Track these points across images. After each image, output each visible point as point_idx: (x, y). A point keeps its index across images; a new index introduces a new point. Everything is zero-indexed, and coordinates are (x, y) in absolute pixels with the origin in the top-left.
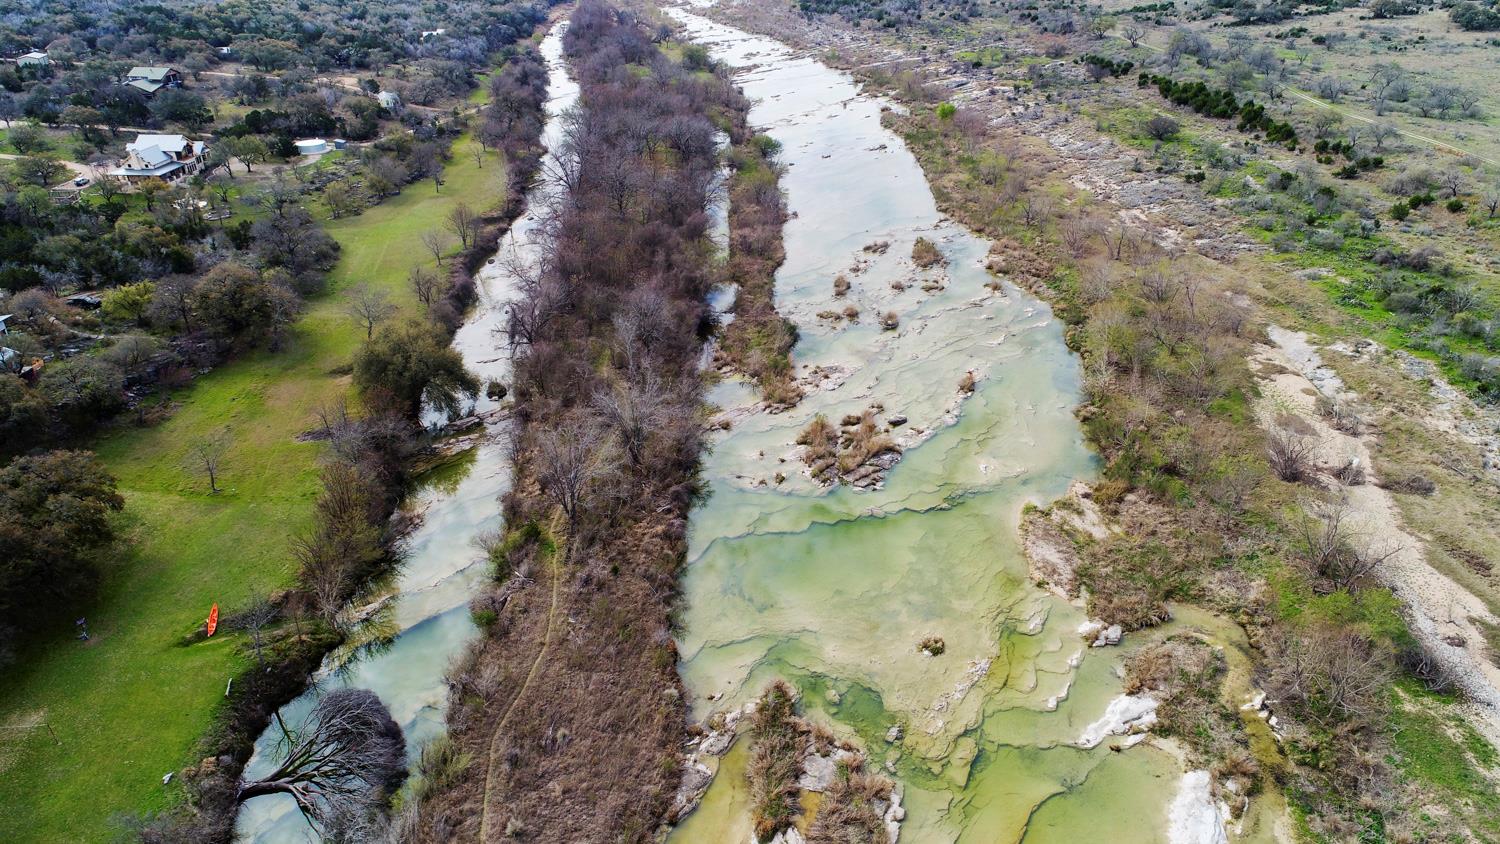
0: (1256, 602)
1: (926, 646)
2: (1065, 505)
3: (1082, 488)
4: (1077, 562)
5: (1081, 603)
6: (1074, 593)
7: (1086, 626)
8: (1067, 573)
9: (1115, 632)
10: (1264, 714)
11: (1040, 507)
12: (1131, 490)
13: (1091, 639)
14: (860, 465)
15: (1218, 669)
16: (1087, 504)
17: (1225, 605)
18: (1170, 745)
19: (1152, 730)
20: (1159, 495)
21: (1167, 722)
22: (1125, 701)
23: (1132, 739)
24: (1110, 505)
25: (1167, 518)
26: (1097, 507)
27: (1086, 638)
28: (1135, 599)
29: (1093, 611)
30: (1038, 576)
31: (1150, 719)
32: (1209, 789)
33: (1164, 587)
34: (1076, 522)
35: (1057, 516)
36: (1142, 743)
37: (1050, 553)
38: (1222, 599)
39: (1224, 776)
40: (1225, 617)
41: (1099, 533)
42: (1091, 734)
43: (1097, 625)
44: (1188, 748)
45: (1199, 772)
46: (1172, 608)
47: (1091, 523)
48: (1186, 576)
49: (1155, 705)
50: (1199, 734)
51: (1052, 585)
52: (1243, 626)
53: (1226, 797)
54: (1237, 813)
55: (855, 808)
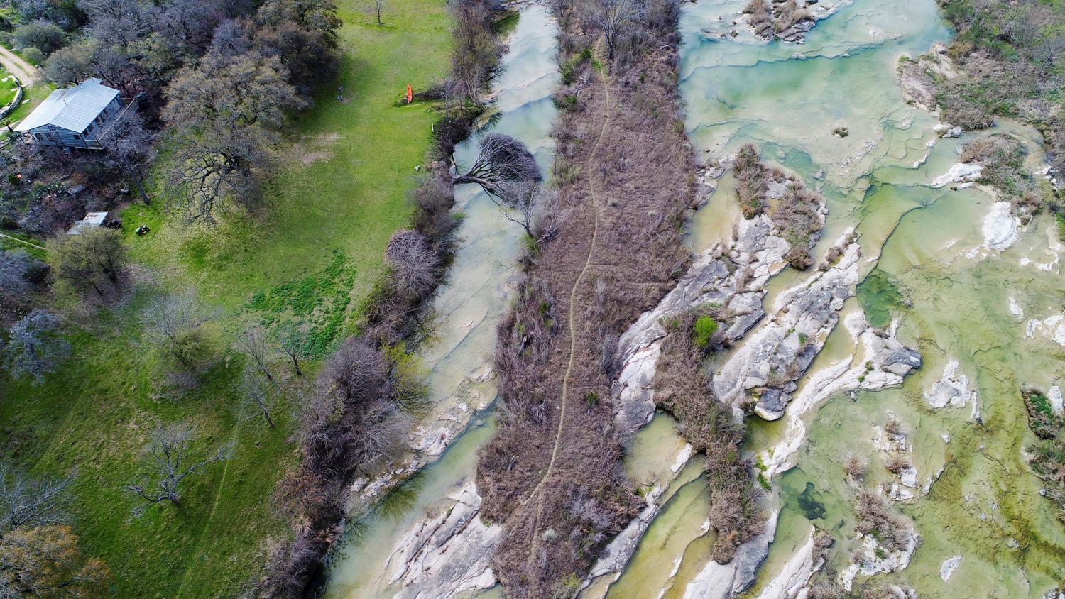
0: (1054, 119)
1: (837, 132)
2: (928, 58)
3: (939, 48)
4: (935, 91)
5: (936, 114)
6: (932, 108)
7: (939, 127)
8: (928, 97)
9: (957, 130)
10: (1049, 177)
11: (911, 58)
12: (975, 50)
13: (941, 134)
14: (788, 28)
15: (1022, 152)
16: (944, 57)
17: (1032, 119)
18: (988, 189)
19: (977, 181)
20: (995, 53)
21: (987, 177)
22: (961, 166)
23: (965, 185)
24: (959, 59)
25: (998, 68)
26: (950, 60)
27: (939, 133)
28: (974, 113)
29: (943, 119)
30: (909, 98)
31: (978, 175)
32: (1010, 210)
33: (992, 107)
34: (935, 68)
35: (922, 64)
36: (971, 187)
37: (918, 86)
38: (1030, 116)
39: (1020, 204)
40: (1030, 127)
41: (951, 75)
42: (939, 181)
43: (946, 126)
44: (999, 190)
45: (1004, 203)
46: (996, 118)
47: (946, 68)
48: (1008, 102)
49: (981, 168)
50: (1007, 184)
51: (918, 103)
52: (1042, 131)
53: (1019, 215)
54: (1025, 222)
55: (800, 206)
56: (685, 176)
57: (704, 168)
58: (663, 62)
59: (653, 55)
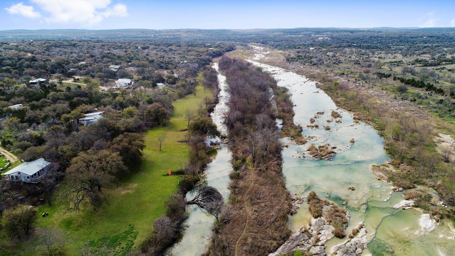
0: (439, 185)
1: (350, 188)
2: (383, 165)
3: (388, 163)
4: (388, 176)
5: (391, 183)
6: (389, 181)
7: (393, 188)
8: (386, 178)
9: (401, 189)
10: (444, 205)
11: (376, 165)
12: (402, 163)
13: (394, 190)
14: (326, 155)
15: (430, 197)
16: (390, 165)
17: (430, 185)
18: (418, 209)
19: (413, 206)
20: (410, 164)
21: (417, 205)
22: (405, 201)
23: (408, 208)
24: (397, 166)
25: (413, 169)
26: (393, 166)
27: (393, 190)
28: (407, 183)
29: (394, 185)
30: (378, 178)
31: (413, 204)
32: (429, 217)
33: (413, 181)
34: (387, 168)
35: (381, 167)
36: (411, 208)
37: (381, 174)
38: (430, 184)
39: (433, 215)
40: (431, 188)
41: (394, 171)
42: (397, 206)
43: (395, 187)
44: (423, 210)
45: (427, 214)
46: (416, 185)
47: (391, 168)
48: (419, 179)
49: (414, 202)
50: (426, 207)
51: (382, 180)
52: (436, 190)
53: (434, 218)
54: (438, 221)
55: (337, 214)
56: (286, 202)
57: (294, 200)
58: (275, 164)
59: (271, 162)
